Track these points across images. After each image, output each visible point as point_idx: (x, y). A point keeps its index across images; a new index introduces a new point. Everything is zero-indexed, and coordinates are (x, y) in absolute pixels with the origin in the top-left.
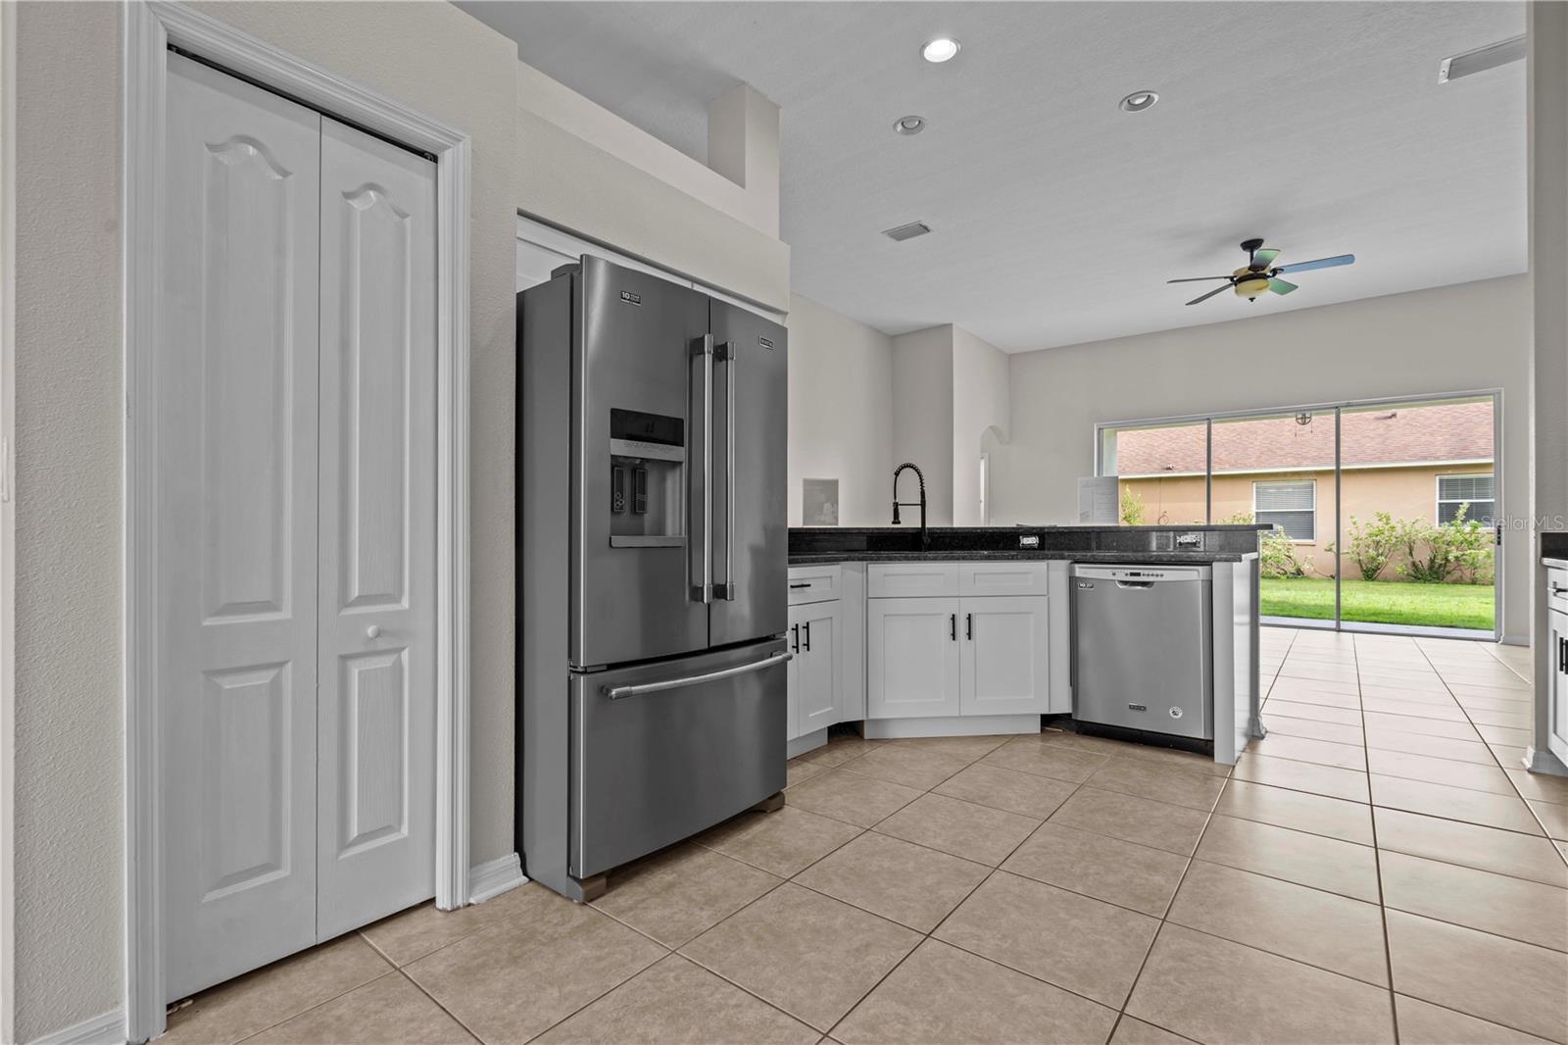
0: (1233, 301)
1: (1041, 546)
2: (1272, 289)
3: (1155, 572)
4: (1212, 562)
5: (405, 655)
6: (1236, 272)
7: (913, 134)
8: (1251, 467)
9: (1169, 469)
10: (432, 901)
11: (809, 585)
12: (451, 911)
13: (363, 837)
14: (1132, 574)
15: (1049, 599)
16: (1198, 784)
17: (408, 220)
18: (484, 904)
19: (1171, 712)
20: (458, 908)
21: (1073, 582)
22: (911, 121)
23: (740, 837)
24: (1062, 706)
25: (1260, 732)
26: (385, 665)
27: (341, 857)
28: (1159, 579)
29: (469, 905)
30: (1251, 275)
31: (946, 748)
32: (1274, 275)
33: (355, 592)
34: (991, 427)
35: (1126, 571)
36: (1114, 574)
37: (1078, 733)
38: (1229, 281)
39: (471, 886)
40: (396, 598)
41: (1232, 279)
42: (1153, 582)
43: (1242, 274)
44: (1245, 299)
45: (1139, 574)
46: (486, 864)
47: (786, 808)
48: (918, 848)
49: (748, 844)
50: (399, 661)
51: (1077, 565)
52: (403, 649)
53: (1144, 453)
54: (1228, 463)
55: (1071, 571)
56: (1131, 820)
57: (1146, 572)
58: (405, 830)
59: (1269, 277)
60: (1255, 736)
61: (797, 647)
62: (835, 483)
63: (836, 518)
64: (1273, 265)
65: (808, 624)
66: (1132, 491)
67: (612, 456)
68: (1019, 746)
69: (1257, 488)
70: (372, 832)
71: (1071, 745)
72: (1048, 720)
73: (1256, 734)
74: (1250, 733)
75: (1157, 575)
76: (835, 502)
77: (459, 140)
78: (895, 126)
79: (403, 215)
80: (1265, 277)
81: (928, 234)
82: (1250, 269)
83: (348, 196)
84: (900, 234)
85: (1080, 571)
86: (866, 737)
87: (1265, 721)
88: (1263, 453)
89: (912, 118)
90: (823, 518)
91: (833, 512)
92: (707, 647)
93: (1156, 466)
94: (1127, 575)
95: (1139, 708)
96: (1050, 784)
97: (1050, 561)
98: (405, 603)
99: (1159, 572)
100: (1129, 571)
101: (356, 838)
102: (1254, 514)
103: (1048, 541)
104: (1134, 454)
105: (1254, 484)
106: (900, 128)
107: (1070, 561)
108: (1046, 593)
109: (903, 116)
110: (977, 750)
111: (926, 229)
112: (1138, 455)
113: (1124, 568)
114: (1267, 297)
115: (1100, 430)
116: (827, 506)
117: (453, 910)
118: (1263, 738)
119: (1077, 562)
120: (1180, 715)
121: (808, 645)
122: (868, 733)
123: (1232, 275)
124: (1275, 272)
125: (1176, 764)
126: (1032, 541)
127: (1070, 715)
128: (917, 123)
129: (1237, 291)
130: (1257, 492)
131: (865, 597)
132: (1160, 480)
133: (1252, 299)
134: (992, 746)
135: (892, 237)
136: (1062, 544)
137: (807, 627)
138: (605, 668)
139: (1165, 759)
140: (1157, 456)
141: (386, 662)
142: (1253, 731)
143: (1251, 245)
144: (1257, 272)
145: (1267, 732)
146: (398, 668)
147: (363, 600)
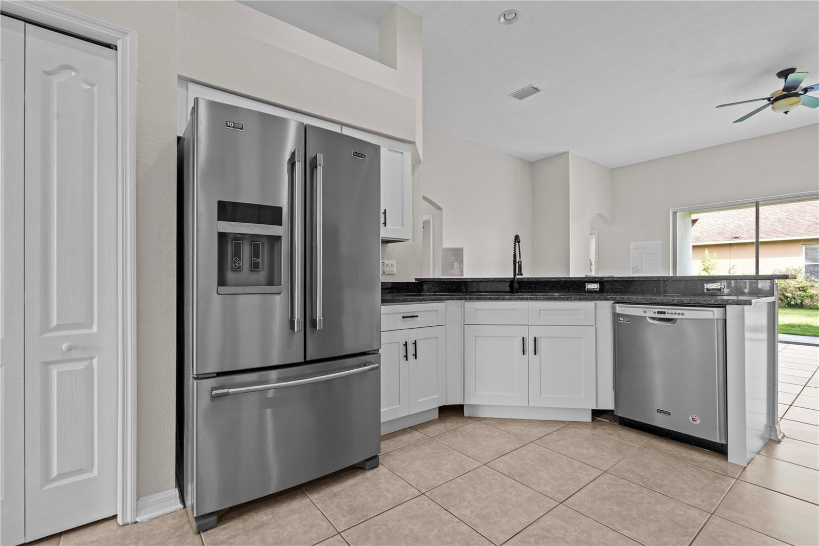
0: (772, 117)
1: (602, 290)
2: (802, 104)
3: (677, 312)
4: (726, 305)
5: (95, 361)
6: (773, 94)
7: (512, 23)
8: (801, 234)
9: (737, 238)
10: (115, 517)
11: (417, 316)
12: (122, 526)
13: (61, 476)
14: (659, 313)
15: (596, 328)
16: (706, 482)
17: (96, 87)
18: (145, 522)
19: (691, 418)
20: (128, 524)
21: (616, 316)
22: (509, 14)
23: (334, 488)
24: (608, 403)
25: (777, 436)
26: (81, 368)
27: (44, 489)
28: (681, 317)
29: (136, 522)
30: (784, 95)
31: (515, 428)
32: (805, 93)
33: (54, 322)
34: (599, 215)
35: (654, 310)
36: (645, 312)
37: (620, 424)
38: (766, 102)
39: (137, 510)
40: (89, 325)
41: (769, 99)
42: (676, 319)
43: (778, 95)
44: (781, 114)
45: (664, 313)
46: (152, 496)
47: (381, 466)
48: (449, 516)
49: (335, 495)
50: (91, 365)
51: (617, 305)
52: (94, 357)
53: (719, 228)
54: (783, 233)
55: (614, 309)
56: (634, 512)
57: (670, 311)
58: (95, 472)
59: (801, 94)
60: (771, 440)
61: (406, 357)
62: (462, 249)
63: (462, 272)
64: (803, 85)
65: (415, 341)
66: (709, 253)
67: (219, 233)
68: (570, 431)
69: (806, 249)
70: (71, 472)
71: (611, 434)
72: (596, 414)
73: (772, 438)
74: (767, 436)
75: (679, 314)
76: (461, 262)
77: (127, 34)
78: (499, 19)
79: (92, 85)
80: (797, 95)
81: (538, 93)
82: (784, 90)
83: (47, 73)
84: (521, 95)
85: (620, 309)
86: (466, 414)
87: (783, 426)
88: (810, 226)
89: (510, 12)
90: (453, 272)
91: (460, 268)
92: (303, 361)
93: (727, 236)
94: (655, 313)
95: (665, 413)
96: (580, 468)
97: (598, 302)
98: (95, 329)
99: (681, 312)
100: (656, 310)
101: (55, 477)
102: (804, 267)
103: (607, 286)
104: (712, 229)
105: (804, 246)
106: (502, 20)
107: (613, 302)
108: (594, 324)
109: (503, 11)
110: (537, 432)
111: (537, 90)
112: (714, 229)
113: (650, 308)
114: (799, 111)
115: (675, 213)
116: (456, 264)
117: (124, 525)
118: (779, 442)
119: (618, 303)
120: (699, 421)
121: (415, 355)
122: (466, 413)
123: (769, 97)
124: (806, 90)
125: (693, 460)
126: (595, 286)
127: (613, 411)
128: (514, 15)
129: (773, 108)
130: (806, 252)
131: (463, 325)
132: (730, 245)
133: (786, 113)
134: (549, 430)
135: (515, 97)
136: (616, 289)
137: (415, 343)
138: (215, 375)
139: (685, 455)
140: (728, 230)
141: (81, 365)
142: (770, 436)
143: (784, 74)
144: (790, 92)
145: (784, 436)
146: (89, 370)
147: (59, 327)
